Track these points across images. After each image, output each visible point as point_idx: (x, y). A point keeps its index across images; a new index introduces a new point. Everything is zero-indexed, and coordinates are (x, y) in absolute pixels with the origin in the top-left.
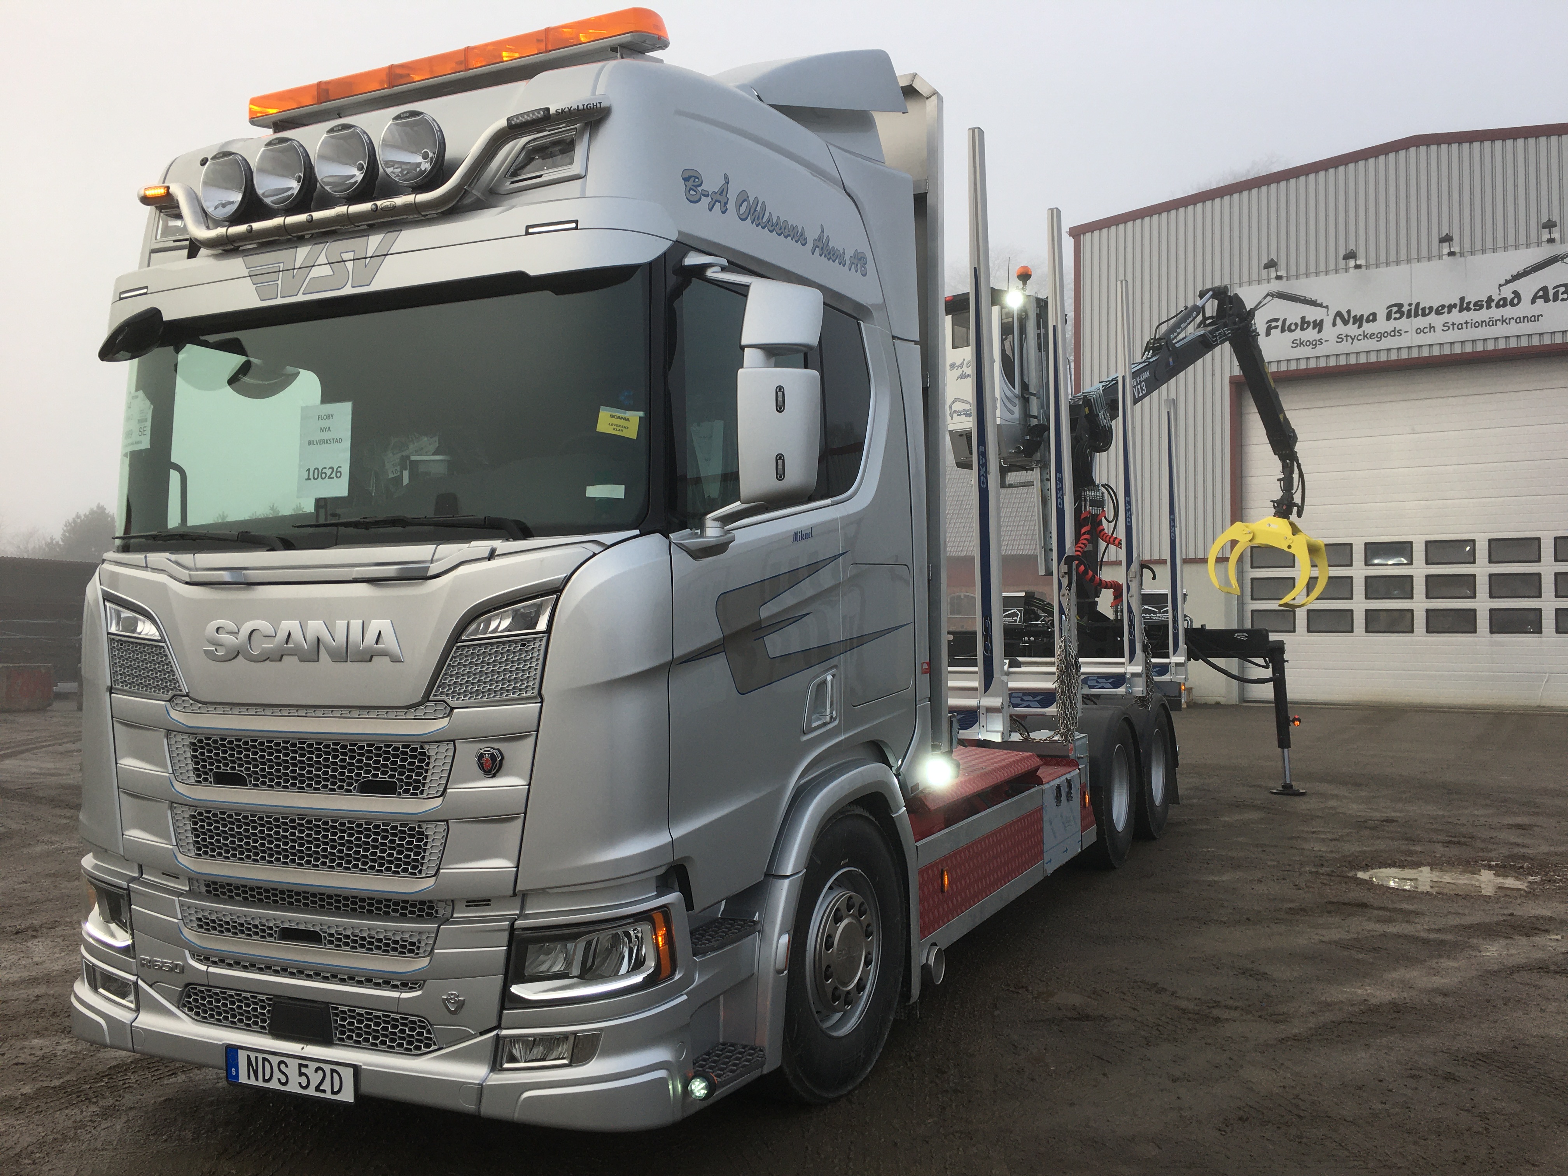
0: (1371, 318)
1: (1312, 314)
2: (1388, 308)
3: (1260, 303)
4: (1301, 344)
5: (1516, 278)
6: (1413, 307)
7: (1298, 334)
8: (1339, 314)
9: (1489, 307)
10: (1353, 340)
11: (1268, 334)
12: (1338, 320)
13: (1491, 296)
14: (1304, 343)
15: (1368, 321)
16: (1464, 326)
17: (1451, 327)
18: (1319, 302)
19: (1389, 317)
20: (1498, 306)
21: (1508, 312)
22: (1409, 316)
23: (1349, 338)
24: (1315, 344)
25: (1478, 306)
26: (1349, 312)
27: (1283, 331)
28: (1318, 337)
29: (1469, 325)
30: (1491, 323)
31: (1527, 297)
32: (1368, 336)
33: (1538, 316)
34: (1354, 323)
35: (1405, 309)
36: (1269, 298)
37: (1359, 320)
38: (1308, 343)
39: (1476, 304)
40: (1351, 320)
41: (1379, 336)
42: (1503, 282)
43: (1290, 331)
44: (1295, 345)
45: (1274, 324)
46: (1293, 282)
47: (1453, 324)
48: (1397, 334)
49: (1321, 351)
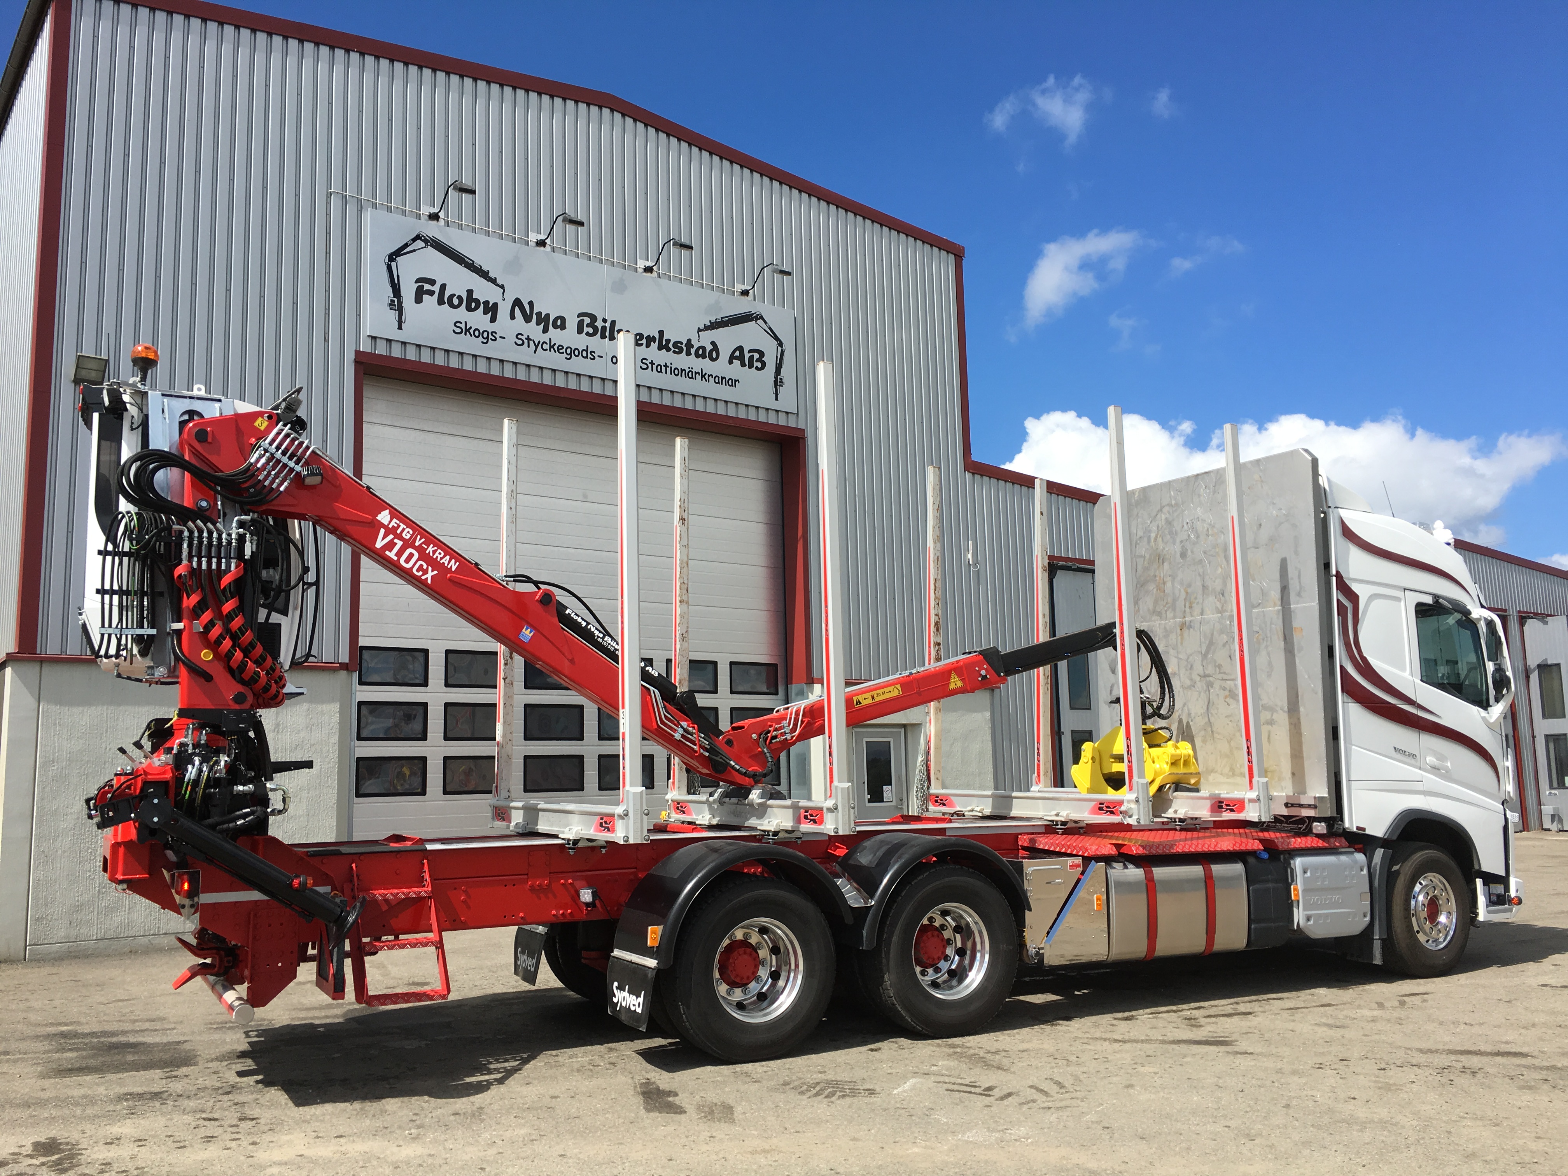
0: (559, 322)
1: (484, 292)
2: (579, 315)
3: (406, 245)
4: (468, 330)
5: (714, 326)
6: (608, 325)
7: (462, 314)
8: (517, 302)
9: (688, 354)
10: (537, 347)
11: (418, 300)
12: (517, 310)
13: (689, 341)
14: (472, 331)
15: (555, 326)
16: (663, 368)
17: (650, 366)
18: (491, 275)
19: (580, 330)
20: (697, 355)
21: (706, 365)
22: (603, 336)
23: (531, 342)
24: (488, 337)
25: (678, 348)
26: (531, 304)
27: (441, 302)
28: (491, 327)
29: (668, 369)
30: (690, 374)
31: (725, 355)
32: (556, 347)
33: (736, 381)
34: (538, 324)
35: (599, 324)
36: (420, 244)
37: (544, 320)
38: (477, 333)
39: (675, 344)
40: (534, 317)
41: (569, 351)
42: (702, 327)
43: (452, 306)
44: (459, 330)
45: (427, 287)
46: (453, 231)
47: (652, 363)
48: (589, 356)
49: (492, 350)
